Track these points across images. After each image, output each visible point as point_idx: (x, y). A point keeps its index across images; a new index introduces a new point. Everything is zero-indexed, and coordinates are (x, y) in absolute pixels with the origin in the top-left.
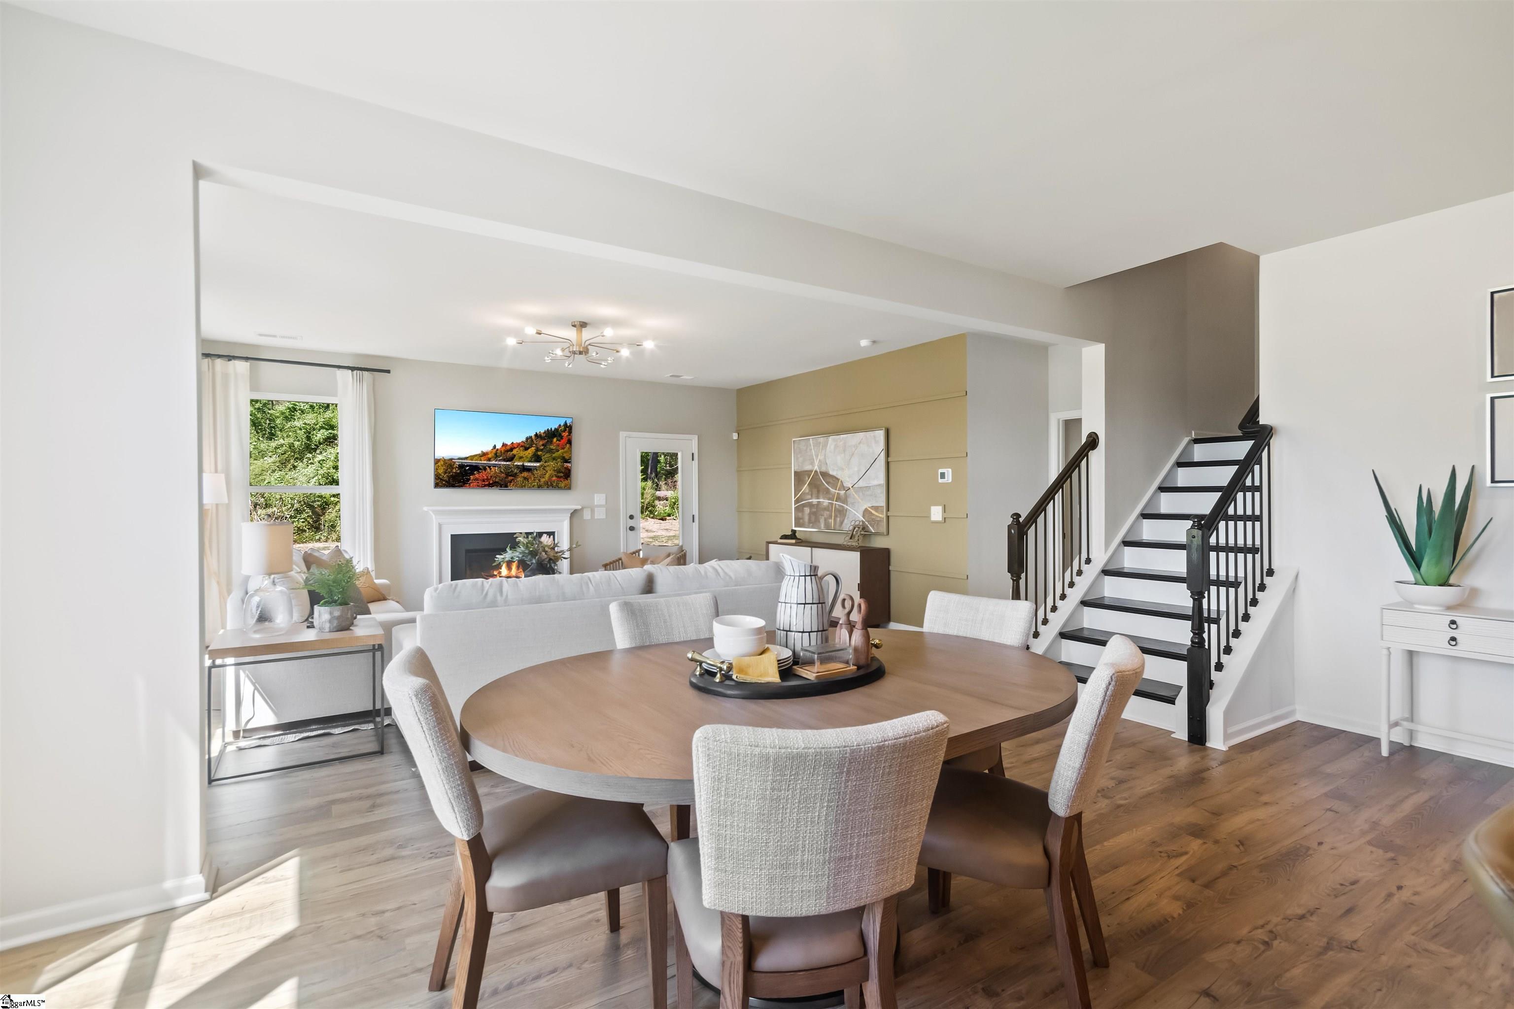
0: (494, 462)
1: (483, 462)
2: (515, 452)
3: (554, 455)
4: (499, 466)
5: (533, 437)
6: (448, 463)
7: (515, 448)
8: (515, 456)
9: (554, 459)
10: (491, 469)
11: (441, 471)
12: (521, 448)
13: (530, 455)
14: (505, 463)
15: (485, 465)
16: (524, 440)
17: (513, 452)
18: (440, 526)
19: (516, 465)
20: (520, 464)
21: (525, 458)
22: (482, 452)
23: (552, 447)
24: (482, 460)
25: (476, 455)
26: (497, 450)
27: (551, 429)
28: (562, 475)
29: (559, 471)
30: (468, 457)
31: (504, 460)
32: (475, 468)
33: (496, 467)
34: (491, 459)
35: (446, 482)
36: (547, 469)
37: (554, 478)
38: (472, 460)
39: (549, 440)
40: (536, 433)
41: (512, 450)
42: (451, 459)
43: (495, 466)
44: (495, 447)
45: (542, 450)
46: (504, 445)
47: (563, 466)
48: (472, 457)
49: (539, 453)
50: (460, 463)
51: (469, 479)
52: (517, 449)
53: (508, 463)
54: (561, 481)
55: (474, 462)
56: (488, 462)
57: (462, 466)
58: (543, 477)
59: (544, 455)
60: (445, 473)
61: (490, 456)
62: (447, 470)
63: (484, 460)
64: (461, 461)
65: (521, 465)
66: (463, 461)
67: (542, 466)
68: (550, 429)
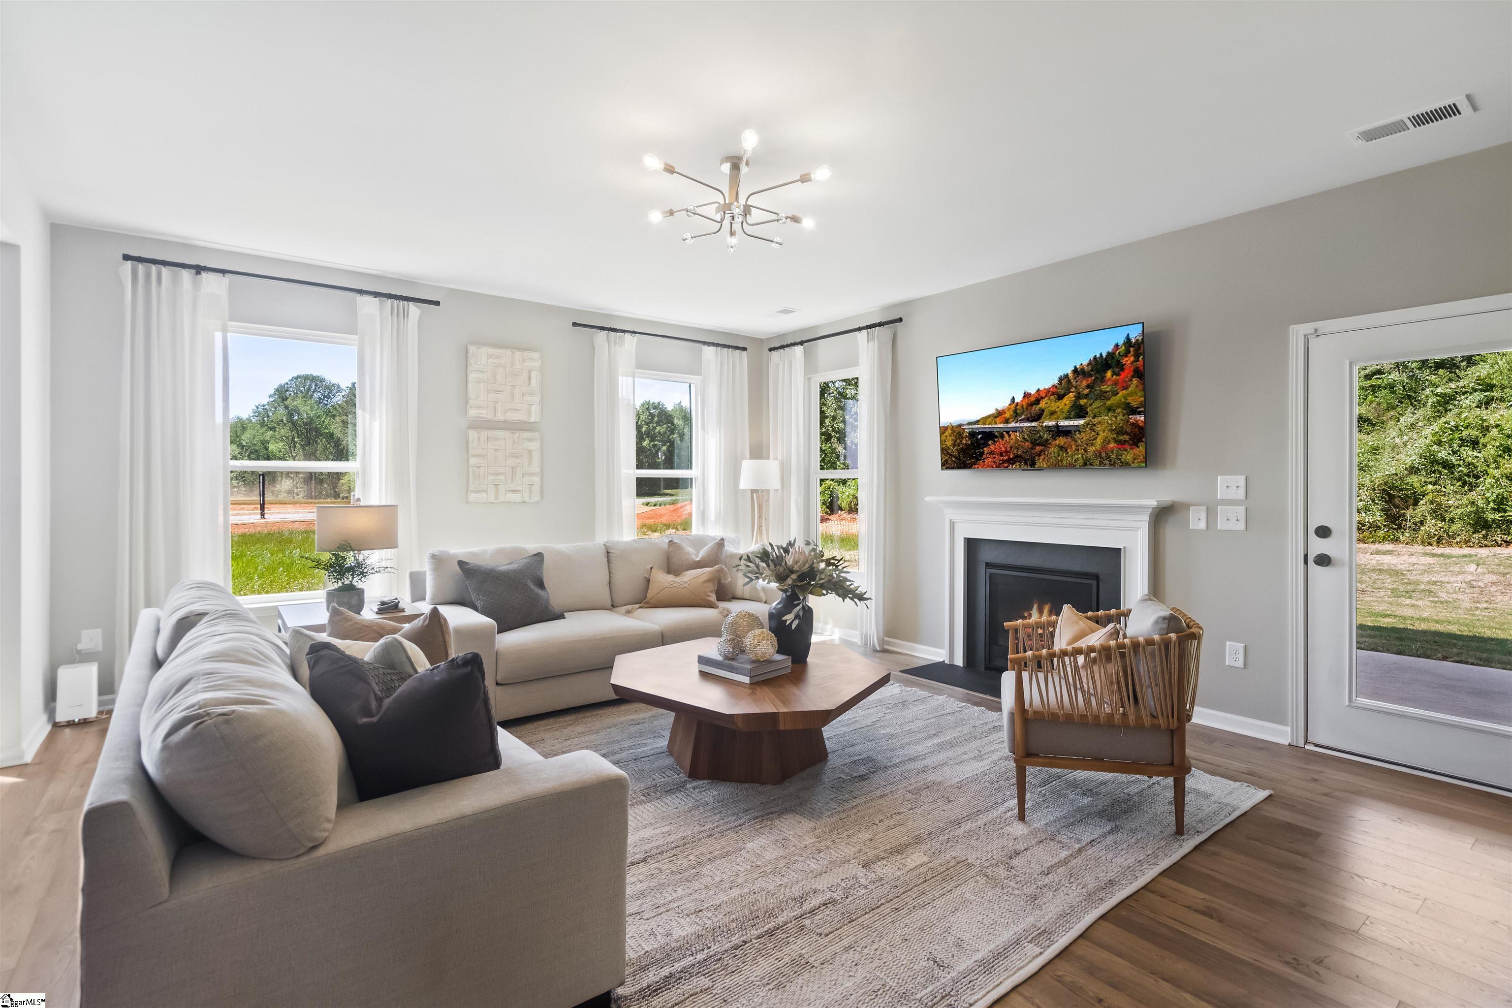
0: (1013, 425)
1: (999, 426)
2: (1042, 404)
3: (1108, 403)
4: (1021, 430)
5: (1071, 375)
6: (957, 431)
7: (1042, 398)
8: (1043, 411)
9: (1109, 409)
10: (1010, 436)
11: (949, 443)
12: (1052, 397)
13: (1067, 407)
14: (1029, 424)
15: (1002, 430)
16: (1056, 382)
17: (1040, 405)
18: (952, 524)
19: (1046, 426)
20: (1052, 423)
21: (1059, 413)
22: (997, 410)
23: (1104, 388)
24: (998, 422)
25: (989, 416)
26: (1017, 403)
27: (1101, 355)
28: (1127, 437)
29: (1120, 431)
30: (979, 420)
31: (1028, 420)
32: (989, 436)
33: (1016, 432)
34: (1009, 419)
35: (956, 458)
36: (1098, 428)
37: (1112, 445)
38: (984, 424)
39: (1097, 375)
40: (1075, 367)
41: (1037, 401)
42: (960, 425)
43: (1015, 430)
44: (1013, 400)
45: (1086, 396)
46: (1027, 395)
47: (1128, 421)
48: (984, 420)
49: (1083, 402)
50: (971, 430)
51: (983, 453)
52: (1046, 399)
53: (1033, 424)
54: (1126, 450)
55: (987, 426)
56: (1005, 425)
57: (973, 434)
58: (1092, 445)
59: (1091, 405)
60: (954, 445)
61: (1007, 415)
62: (956, 441)
63: (1000, 423)
64: (971, 426)
65: (1053, 426)
66: (974, 426)
67: (1088, 424)
68: (1098, 356)
